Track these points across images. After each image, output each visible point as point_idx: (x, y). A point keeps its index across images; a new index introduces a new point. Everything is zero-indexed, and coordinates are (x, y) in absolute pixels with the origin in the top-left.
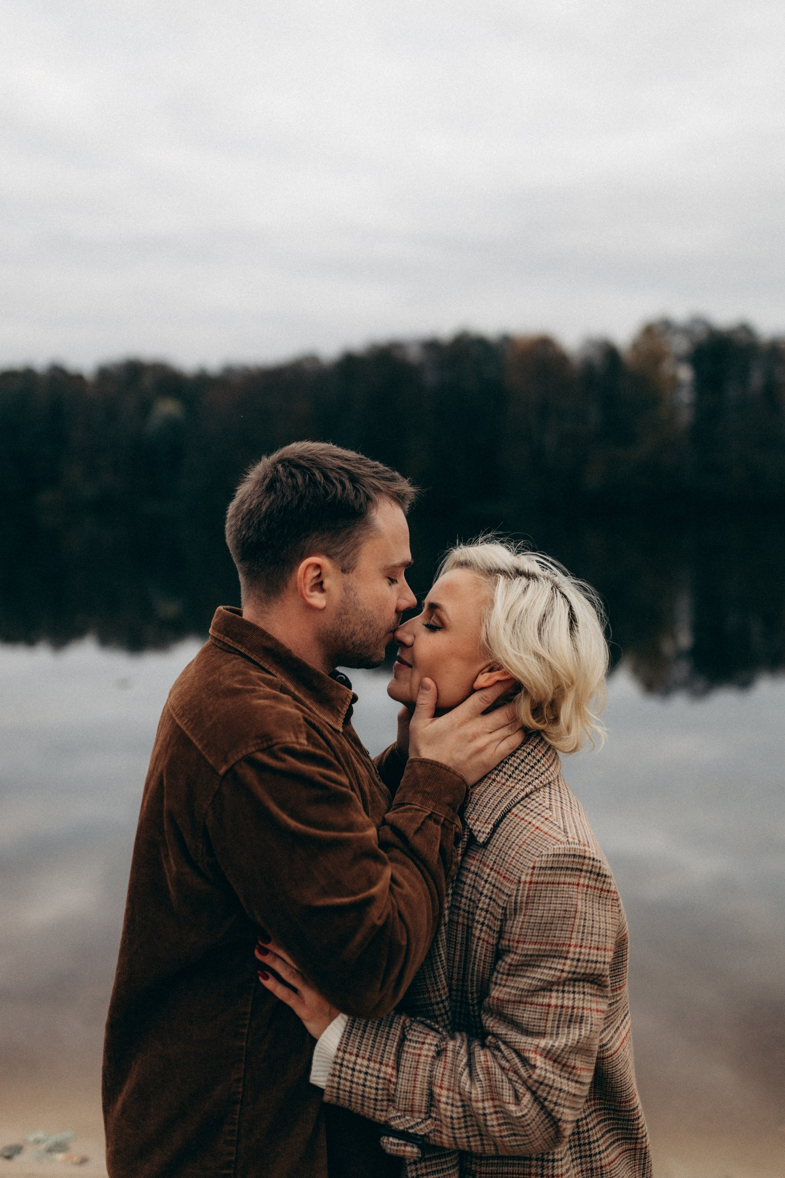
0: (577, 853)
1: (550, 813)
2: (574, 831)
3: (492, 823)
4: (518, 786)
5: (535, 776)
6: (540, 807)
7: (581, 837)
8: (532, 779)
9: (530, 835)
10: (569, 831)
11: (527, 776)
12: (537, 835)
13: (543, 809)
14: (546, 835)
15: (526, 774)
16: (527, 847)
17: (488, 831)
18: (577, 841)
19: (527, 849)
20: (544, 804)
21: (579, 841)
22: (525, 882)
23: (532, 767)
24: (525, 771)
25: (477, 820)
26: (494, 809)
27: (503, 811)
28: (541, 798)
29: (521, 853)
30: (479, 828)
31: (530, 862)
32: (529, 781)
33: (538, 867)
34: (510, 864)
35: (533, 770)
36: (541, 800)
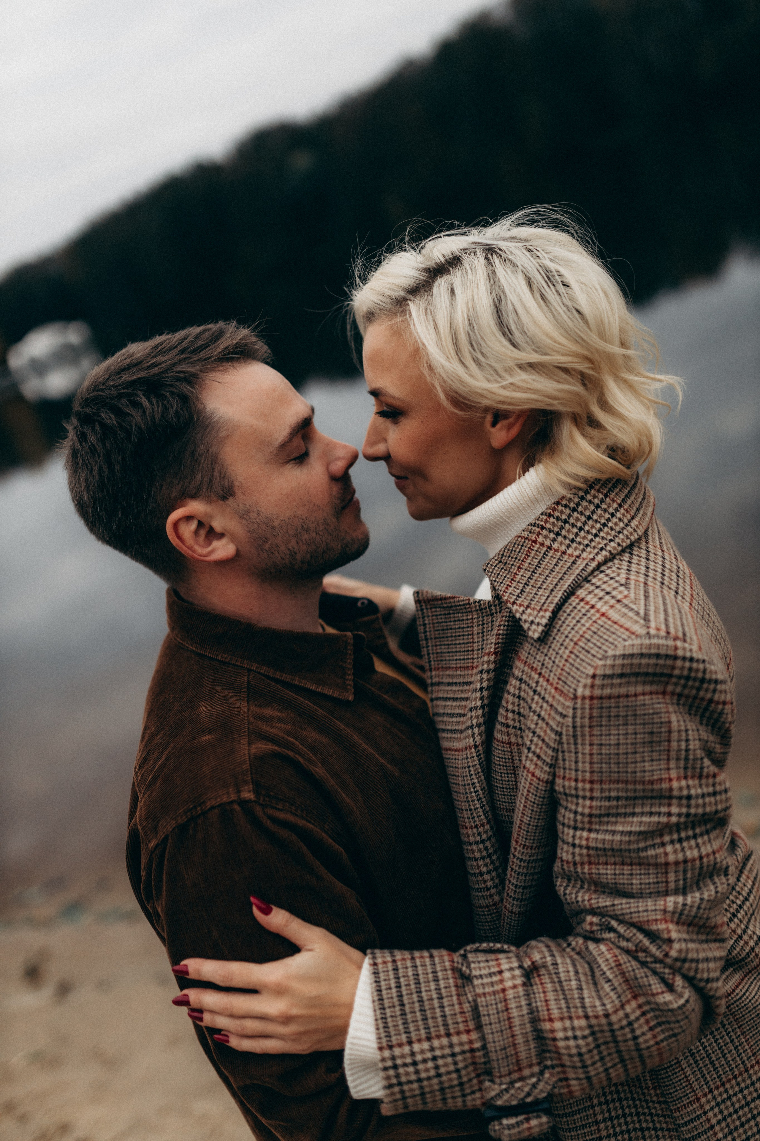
0: (663, 651)
1: (626, 593)
2: (662, 616)
3: (551, 609)
4: (584, 555)
5: (609, 537)
6: (612, 582)
7: (671, 625)
8: (605, 542)
9: (591, 625)
10: (652, 618)
11: (597, 539)
12: (602, 626)
13: (616, 585)
14: (616, 626)
15: (596, 535)
16: (586, 644)
17: (544, 621)
18: (663, 633)
19: (586, 648)
20: (617, 578)
21: (668, 633)
22: (584, 698)
23: (604, 525)
24: (594, 531)
25: (528, 607)
26: (552, 590)
27: (565, 591)
28: (614, 569)
29: (578, 654)
30: (531, 618)
31: (589, 668)
32: (600, 546)
33: (600, 675)
34: (562, 670)
35: (606, 529)
36: (613, 572)
